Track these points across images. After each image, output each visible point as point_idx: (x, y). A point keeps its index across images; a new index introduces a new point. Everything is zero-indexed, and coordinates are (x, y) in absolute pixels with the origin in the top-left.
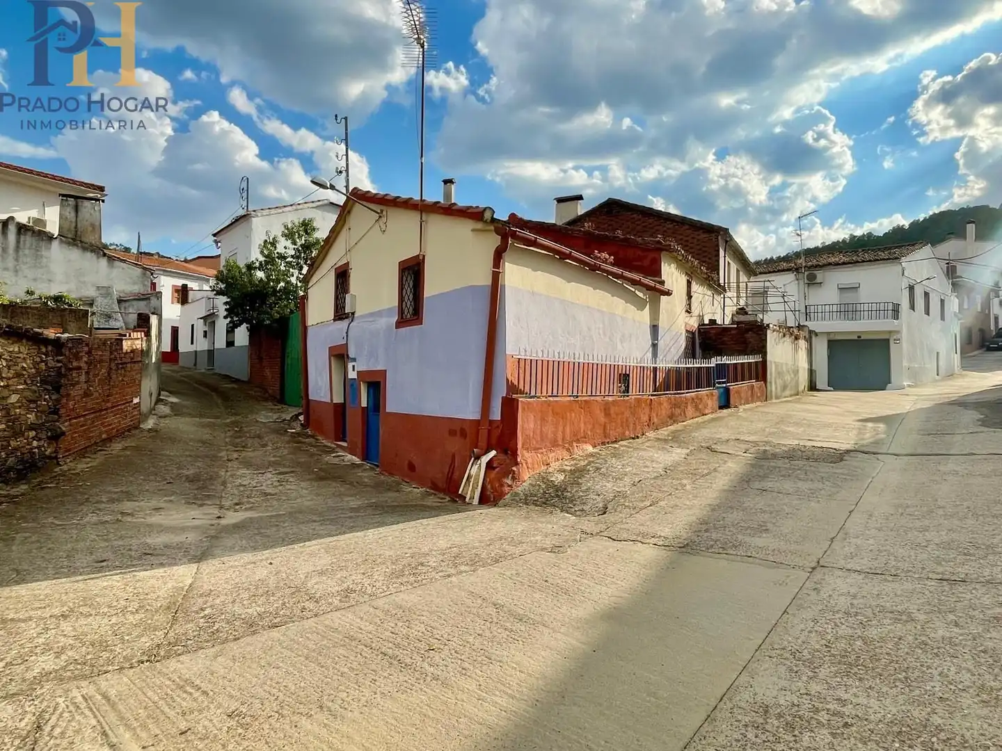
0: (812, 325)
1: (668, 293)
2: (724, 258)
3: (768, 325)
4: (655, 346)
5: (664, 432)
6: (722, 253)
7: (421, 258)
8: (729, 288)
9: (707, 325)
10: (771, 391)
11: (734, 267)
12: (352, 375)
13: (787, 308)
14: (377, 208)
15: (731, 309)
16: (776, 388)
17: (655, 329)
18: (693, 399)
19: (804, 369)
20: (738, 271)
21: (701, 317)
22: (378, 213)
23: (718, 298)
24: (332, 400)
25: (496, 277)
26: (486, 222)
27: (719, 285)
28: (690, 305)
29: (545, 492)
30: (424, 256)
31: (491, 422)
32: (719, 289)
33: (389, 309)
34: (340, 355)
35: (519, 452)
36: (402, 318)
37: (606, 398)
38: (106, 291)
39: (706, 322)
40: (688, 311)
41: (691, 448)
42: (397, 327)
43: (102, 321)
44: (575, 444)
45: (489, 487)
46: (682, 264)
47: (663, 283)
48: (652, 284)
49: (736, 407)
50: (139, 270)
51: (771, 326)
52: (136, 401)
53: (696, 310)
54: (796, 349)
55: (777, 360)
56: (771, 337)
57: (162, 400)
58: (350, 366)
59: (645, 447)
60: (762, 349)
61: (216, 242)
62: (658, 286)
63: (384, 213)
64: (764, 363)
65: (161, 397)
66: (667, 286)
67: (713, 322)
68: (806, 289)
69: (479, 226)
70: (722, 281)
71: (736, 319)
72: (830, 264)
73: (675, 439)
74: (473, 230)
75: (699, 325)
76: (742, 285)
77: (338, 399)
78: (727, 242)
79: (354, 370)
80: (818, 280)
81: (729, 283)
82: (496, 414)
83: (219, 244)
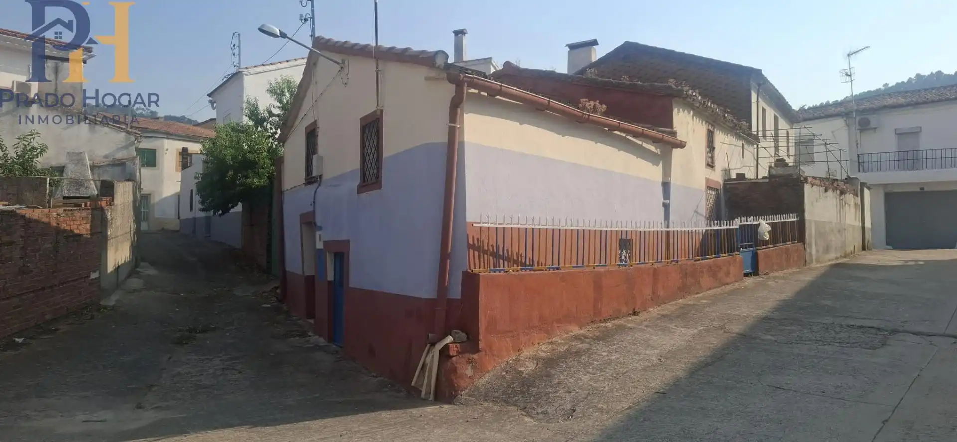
0: (862, 177)
1: (682, 145)
2: (757, 103)
3: (806, 179)
4: (666, 207)
5: (670, 308)
6: (754, 96)
7: (379, 113)
8: (764, 136)
9: (734, 179)
10: (811, 254)
11: (770, 113)
12: (319, 245)
13: (831, 158)
14: (338, 58)
15: (767, 160)
16: (818, 251)
17: (666, 185)
18: (710, 267)
19: (853, 227)
20: (776, 119)
21: (727, 171)
22: (338, 63)
23: (750, 150)
24: (303, 273)
25: (452, 132)
26: (438, 68)
27: (750, 135)
28: (712, 157)
29: (509, 386)
30: (382, 111)
31: (450, 302)
32: (750, 138)
33: (352, 171)
34: (309, 222)
35: (481, 337)
36: (364, 181)
37: (597, 269)
38: (77, 157)
39: (734, 176)
40: (711, 165)
41: (700, 328)
42: (359, 192)
43: (73, 189)
44: (556, 325)
45: (443, 379)
46: (700, 112)
47: (674, 134)
48: (660, 135)
49: (766, 274)
50: (123, 134)
51: (810, 179)
52: (94, 276)
53: (720, 164)
54: (842, 206)
55: (817, 219)
56: (810, 192)
57: (137, 273)
58: (318, 233)
59: (643, 327)
60: (799, 208)
61: (212, 103)
62: (667, 137)
63: (346, 62)
64: (802, 223)
65: (138, 270)
66: (681, 137)
67: (741, 176)
68: (858, 134)
69: (433, 74)
70: (754, 129)
71: (773, 172)
72: (885, 107)
73: (683, 316)
74: (427, 79)
75: (725, 181)
76: (782, 133)
77: (309, 272)
78: (759, 85)
79: (320, 240)
80: (873, 125)
81: (764, 130)
82: (456, 293)
83: (215, 105)
